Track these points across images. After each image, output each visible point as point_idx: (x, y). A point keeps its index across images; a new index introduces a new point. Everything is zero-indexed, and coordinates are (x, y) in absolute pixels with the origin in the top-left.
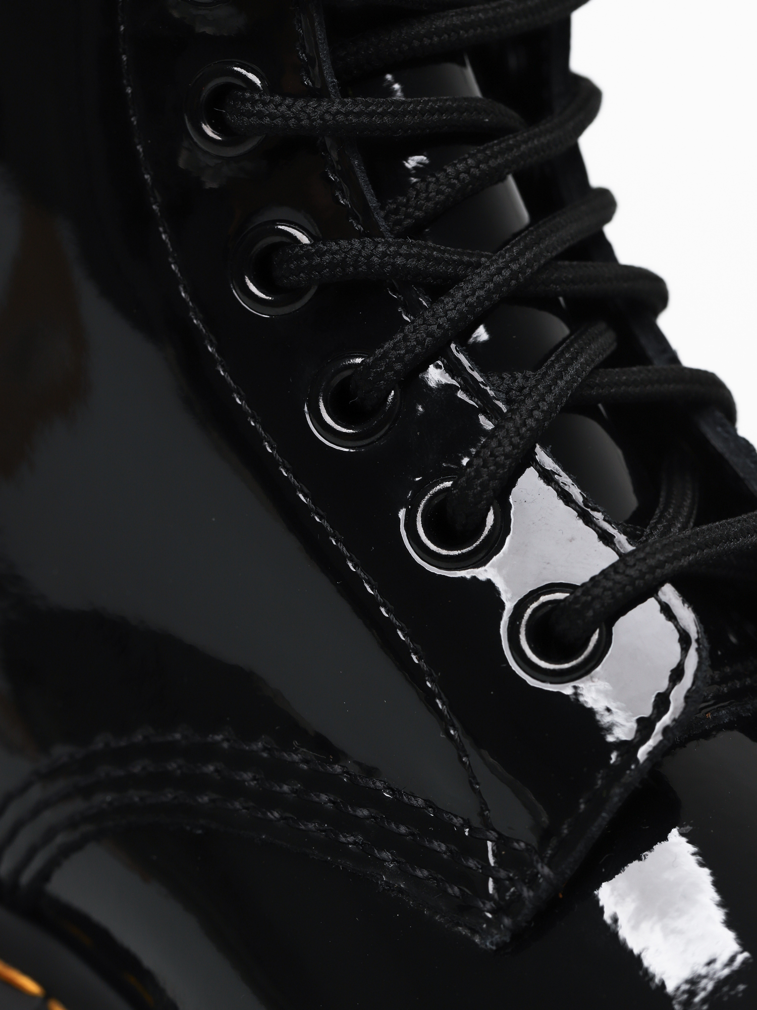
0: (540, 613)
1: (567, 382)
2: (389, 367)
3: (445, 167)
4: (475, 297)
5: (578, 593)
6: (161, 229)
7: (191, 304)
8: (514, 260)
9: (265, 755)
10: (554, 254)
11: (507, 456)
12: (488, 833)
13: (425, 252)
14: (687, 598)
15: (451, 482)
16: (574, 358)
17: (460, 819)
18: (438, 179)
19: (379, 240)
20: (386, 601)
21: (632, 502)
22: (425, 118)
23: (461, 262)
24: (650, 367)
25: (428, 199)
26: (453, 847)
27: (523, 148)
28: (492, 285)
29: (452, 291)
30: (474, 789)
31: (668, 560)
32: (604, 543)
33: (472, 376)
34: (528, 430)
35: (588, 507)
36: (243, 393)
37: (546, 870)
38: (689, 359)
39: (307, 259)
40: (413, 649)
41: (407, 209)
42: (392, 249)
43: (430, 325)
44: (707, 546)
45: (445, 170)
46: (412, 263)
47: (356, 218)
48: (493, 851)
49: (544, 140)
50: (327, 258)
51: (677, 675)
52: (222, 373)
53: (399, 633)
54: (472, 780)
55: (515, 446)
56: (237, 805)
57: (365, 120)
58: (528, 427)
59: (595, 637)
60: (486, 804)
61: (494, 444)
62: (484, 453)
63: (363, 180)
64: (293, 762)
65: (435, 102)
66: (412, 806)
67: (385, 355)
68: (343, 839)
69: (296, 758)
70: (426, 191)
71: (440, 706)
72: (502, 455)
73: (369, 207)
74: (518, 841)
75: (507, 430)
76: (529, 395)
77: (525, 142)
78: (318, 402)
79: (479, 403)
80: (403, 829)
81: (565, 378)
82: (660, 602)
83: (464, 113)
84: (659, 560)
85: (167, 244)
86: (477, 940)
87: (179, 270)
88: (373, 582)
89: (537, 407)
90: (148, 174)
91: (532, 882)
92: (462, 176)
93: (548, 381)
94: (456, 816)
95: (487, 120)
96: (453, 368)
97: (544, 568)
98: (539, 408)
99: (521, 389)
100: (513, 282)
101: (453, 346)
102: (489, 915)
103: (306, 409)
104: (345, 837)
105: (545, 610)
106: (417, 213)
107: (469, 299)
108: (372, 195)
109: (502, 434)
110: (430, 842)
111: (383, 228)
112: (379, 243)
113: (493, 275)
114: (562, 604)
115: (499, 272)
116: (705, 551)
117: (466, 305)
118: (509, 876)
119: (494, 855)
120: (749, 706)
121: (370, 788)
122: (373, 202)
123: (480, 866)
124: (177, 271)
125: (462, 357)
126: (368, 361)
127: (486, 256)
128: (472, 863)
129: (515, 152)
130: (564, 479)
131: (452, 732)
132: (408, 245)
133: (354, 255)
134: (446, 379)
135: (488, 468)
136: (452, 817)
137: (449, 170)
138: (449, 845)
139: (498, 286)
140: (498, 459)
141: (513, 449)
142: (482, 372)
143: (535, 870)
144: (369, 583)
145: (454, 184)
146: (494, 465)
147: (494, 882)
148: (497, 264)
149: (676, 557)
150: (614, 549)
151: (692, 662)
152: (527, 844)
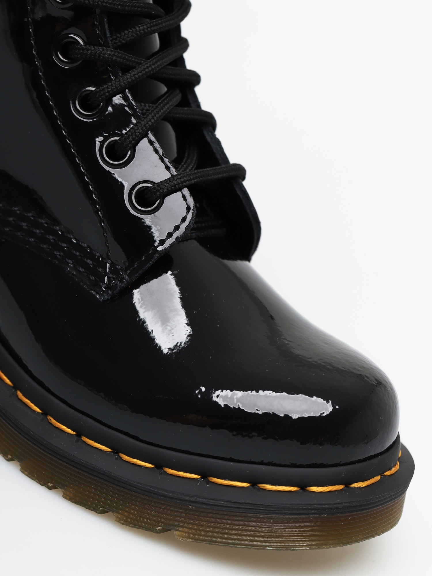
0: (141, 189)
1: (164, 111)
2: (104, 94)
3: (136, 27)
4: (138, 75)
5: (156, 186)
6: (30, 27)
7: (36, 56)
8: (153, 64)
9: (32, 218)
10: (167, 64)
11: (140, 133)
12: (108, 261)
13: (123, 56)
14: (192, 194)
15: (119, 138)
16: (168, 103)
17: (99, 254)
18: (133, 31)
19: (108, 49)
20: (87, 174)
21: (175, 155)
22: (132, 8)
23: (134, 62)
24: (191, 109)
25: (128, 37)
26: (95, 263)
27: (164, 24)
28: (144, 72)
29: (130, 72)
30: (106, 245)
31: (188, 180)
32: (167, 170)
33: (131, 103)
34: (148, 126)
35: (164, 156)
36: (49, 91)
37: (127, 277)
38: (205, 107)
39: (82, 50)
40: (94, 193)
41: (120, 39)
42: (113, 53)
43: (121, 82)
44: (201, 177)
45: (136, 28)
46: (118, 59)
47: (102, 39)
48: (109, 267)
49: (171, 22)
50: (90, 51)
51: (184, 220)
52: (43, 83)
53: (90, 186)
54: (107, 242)
55: (143, 130)
56: (19, 234)
57: (113, 6)
58: (149, 124)
59: (158, 202)
60: (109, 251)
61: (136, 128)
62: (132, 130)
63: (106, 26)
64: (42, 223)
65: (137, 3)
66: (82, 246)
67: (103, 89)
68: (55, 253)
69: (43, 221)
70: (128, 34)
71: (100, 215)
72: (138, 133)
73: (107, 36)
74: (118, 266)
75: (142, 124)
76: (151, 113)
77: (165, 22)
78: (76, 101)
79: (132, 112)
80: (78, 254)
81: (164, 110)
82: (182, 194)
83: (146, 9)
84: (185, 180)
85: (32, 33)
86: (98, 296)
87: (34, 43)
88: (84, 167)
89: (153, 118)
90: (29, 6)
91: (121, 281)
92: (142, 31)
93: (158, 110)
94: (98, 253)
95: (153, 12)
96: (125, 98)
97: (145, 174)
98: (154, 118)
99: (147, 110)
100: (152, 72)
101: (127, 90)
102: (104, 289)
103: (71, 102)
104: (56, 252)
105: (143, 189)
106: (123, 41)
107: (136, 76)
108: (108, 32)
109: (139, 125)
110: (87, 260)
111: (110, 44)
112: (109, 50)
113: (145, 69)
114: (149, 188)
115: (148, 68)
116: (200, 179)
117: (135, 78)
118: (113, 277)
119: (109, 268)
120: (202, 234)
121: (68, 237)
122: (108, 35)
123: (103, 272)
124: (33, 43)
125: (129, 95)
126: (97, 90)
127: (143, 61)
128: (100, 270)
129: (161, 26)
130: (157, 145)
131: (103, 224)
132: (118, 53)
133: (99, 53)
134: (122, 102)
135: (133, 136)
136: (96, 253)
137: (137, 28)
138: (94, 262)
139: (146, 73)
140: (137, 134)
141: (142, 131)
142: (135, 101)
143: (123, 277)
144: (82, 167)
145: (138, 34)
146: (135, 136)
147: (108, 278)
148: (148, 65)
149: (191, 180)
150: (170, 173)
151: (189, 217)
152: (121, 267)
